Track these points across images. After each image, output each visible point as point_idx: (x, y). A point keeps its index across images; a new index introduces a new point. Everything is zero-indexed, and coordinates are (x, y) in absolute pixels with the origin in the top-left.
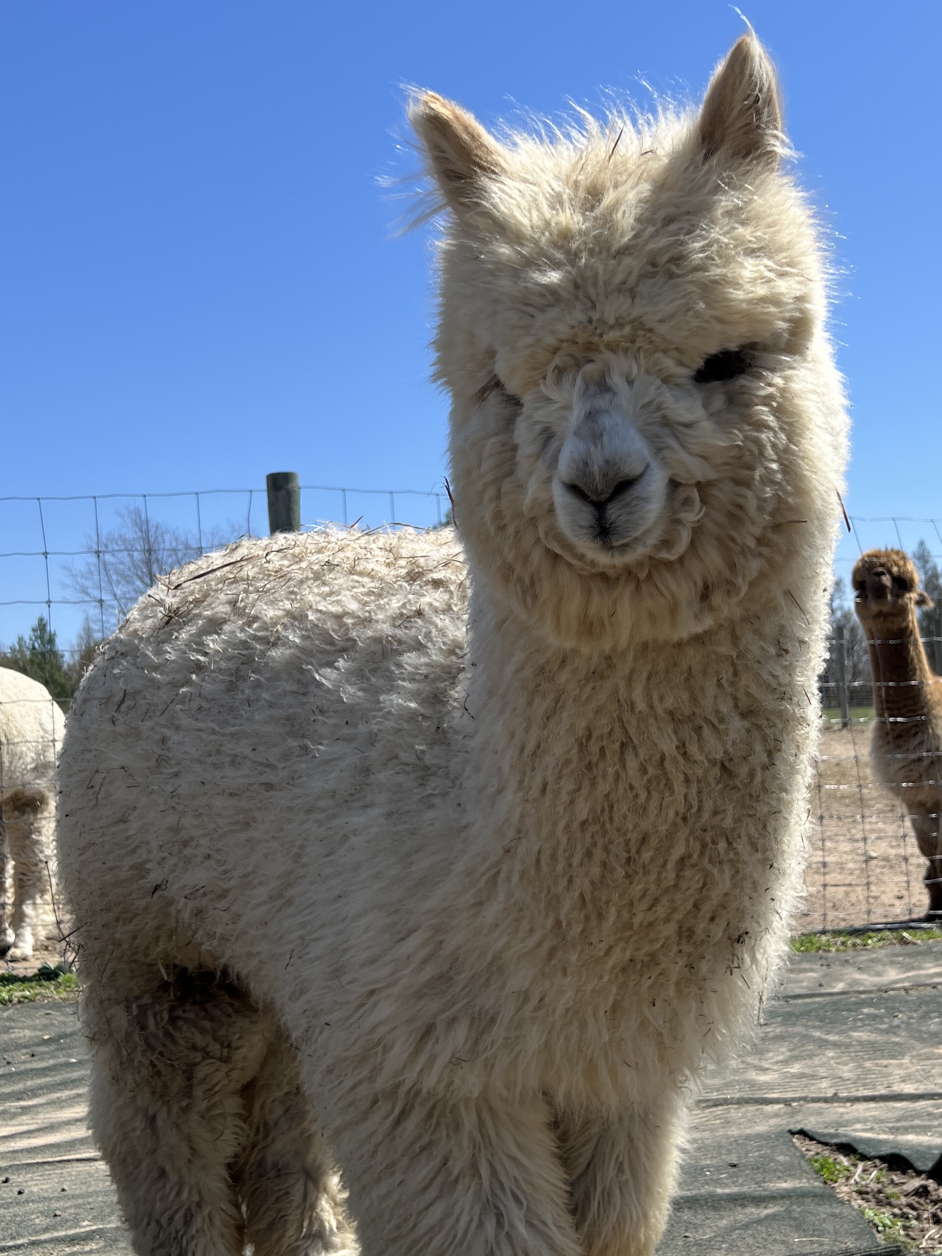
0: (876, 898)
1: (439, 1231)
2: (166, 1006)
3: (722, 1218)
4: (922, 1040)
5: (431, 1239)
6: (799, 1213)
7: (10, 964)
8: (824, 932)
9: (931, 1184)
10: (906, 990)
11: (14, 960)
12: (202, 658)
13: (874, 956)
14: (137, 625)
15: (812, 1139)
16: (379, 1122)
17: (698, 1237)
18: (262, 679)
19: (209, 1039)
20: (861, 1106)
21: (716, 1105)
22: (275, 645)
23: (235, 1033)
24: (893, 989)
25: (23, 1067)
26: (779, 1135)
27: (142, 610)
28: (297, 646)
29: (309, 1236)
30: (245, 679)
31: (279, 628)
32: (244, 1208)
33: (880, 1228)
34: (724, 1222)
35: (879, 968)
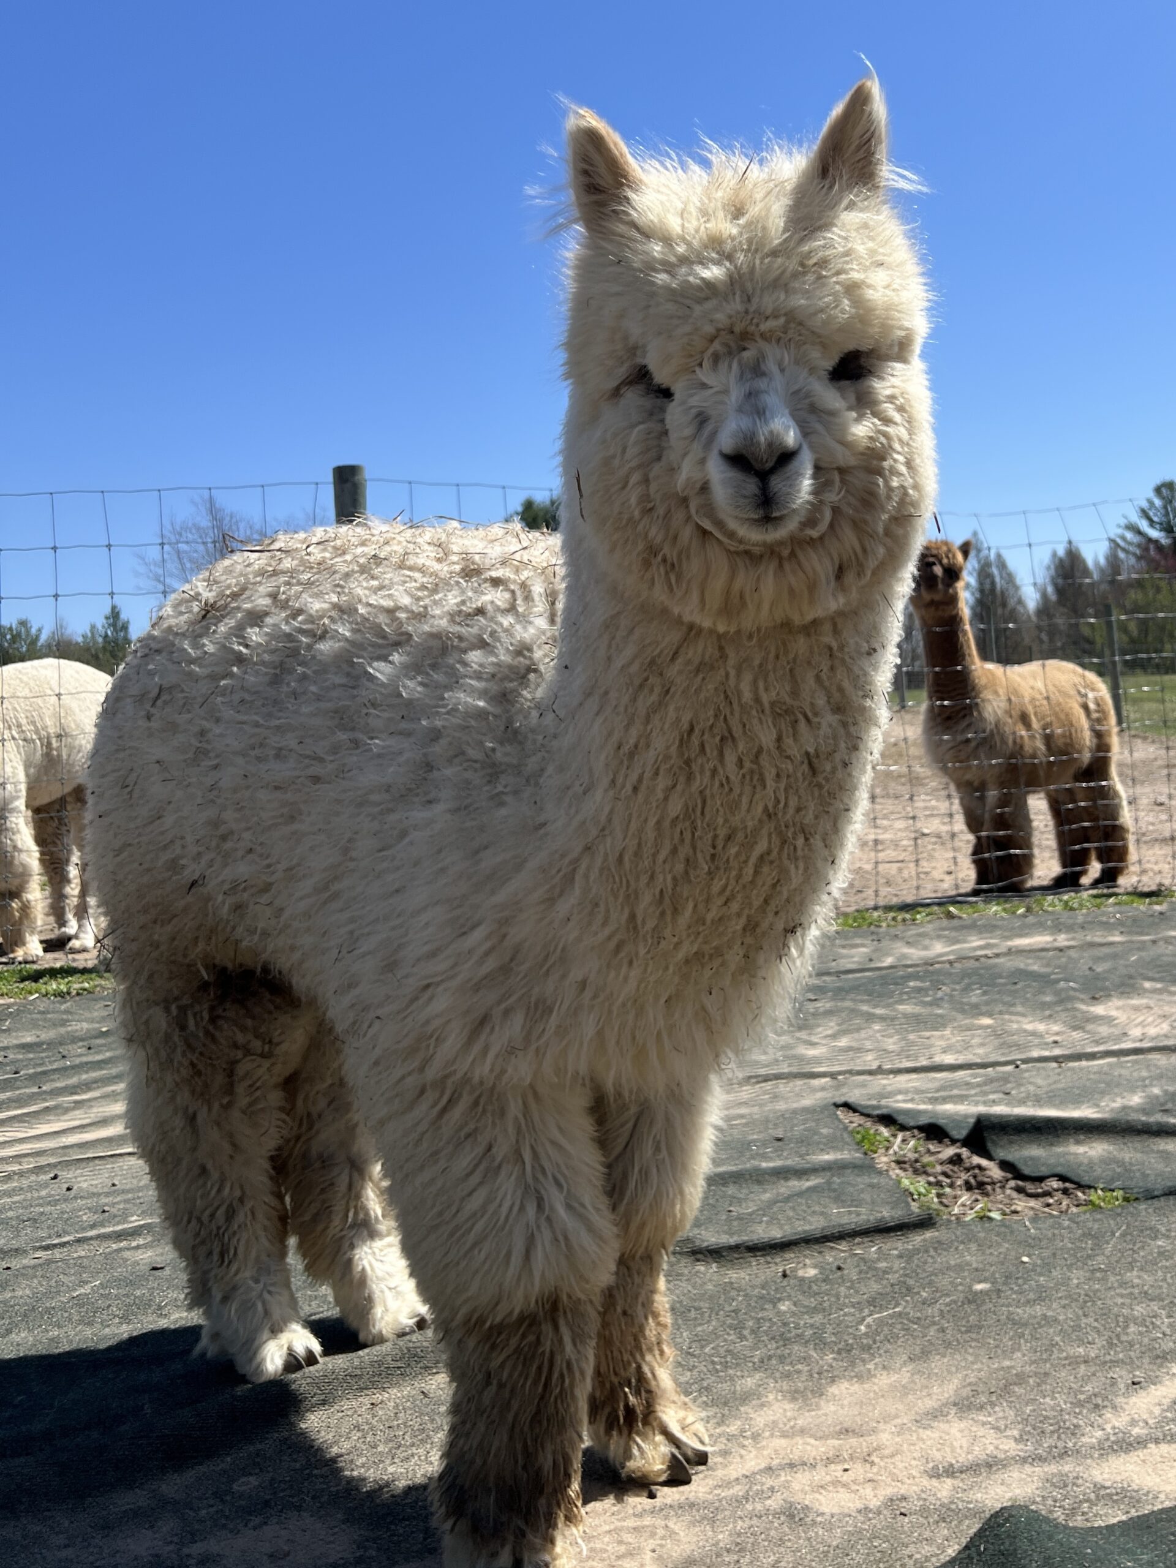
0: (927, 873)
1: (482, 1216)
2: (206, 1006)
3: (765, 1191)
4: (963, 1011)
5: (473, 1225)
6: (839, 1184)
7: (70, 956)
8: (876, 908)
9: (965, 1152)
10: (951, 963)
11: (73, 951)
12: (244, 650)
13: (921, 930)
14: (173, 622)
15: (855, 1111)
16: (424, 1110)
17: (742, 1211)
18: (309, 672)
19: (250, 1036)
20: (902, 1078)
21: (765, 1081)
22: (322, 637)
23: (276, 1029)
24: (938, 963)
25: (77, 1061)
26: (824, 1108)
27: (175, 606)
28: (347, 640)
29: (352, 1226)
30: (292, 671)
31: (326, 621)
32: (288, 1199)
33: (916, 1197)
34: (768, 1195)
35: (927, 942)
